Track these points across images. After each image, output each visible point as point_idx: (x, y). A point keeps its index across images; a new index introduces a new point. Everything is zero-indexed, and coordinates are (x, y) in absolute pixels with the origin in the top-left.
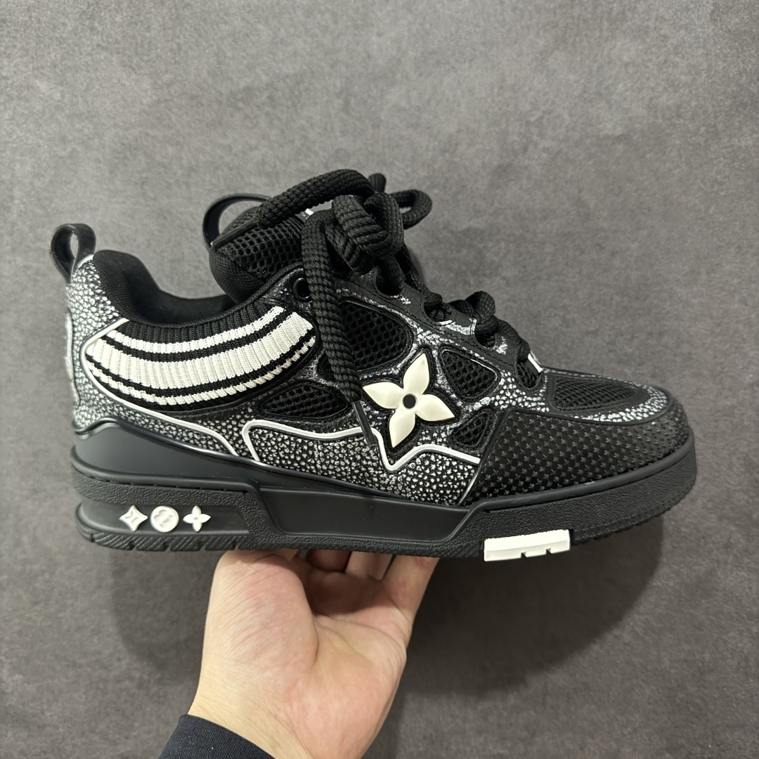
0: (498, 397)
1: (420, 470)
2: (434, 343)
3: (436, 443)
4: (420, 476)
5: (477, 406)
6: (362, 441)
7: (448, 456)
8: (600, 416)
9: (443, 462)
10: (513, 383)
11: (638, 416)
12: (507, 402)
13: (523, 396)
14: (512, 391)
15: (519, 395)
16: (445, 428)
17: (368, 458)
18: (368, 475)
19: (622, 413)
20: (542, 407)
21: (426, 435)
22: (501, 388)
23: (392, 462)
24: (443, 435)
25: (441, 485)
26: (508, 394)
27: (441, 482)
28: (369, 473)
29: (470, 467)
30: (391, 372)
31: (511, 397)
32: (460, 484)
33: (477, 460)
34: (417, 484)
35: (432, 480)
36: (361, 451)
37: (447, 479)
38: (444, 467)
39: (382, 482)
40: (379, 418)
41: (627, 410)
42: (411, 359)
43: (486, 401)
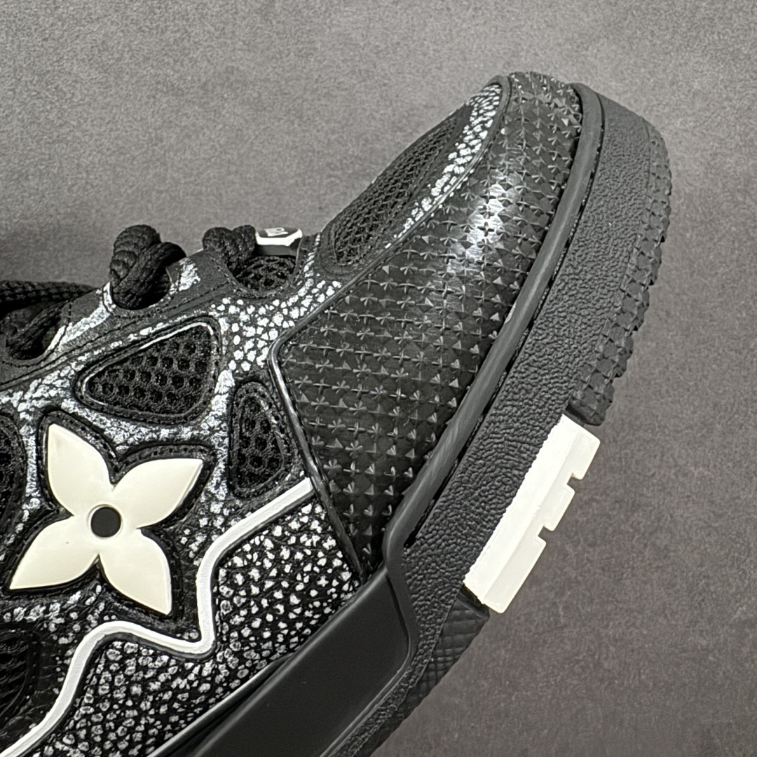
0: (238, 355)
1: (243, 600)
2: (53, 393)
3: (220, 533)
4: (255, 610)
5: (219, 404)
6: (108, 663)
7: (257, 532)
8: (420, 206)
9: (260, 549)
10: (243, 308)
11: (473, 147)
12: (261, 344)
13: (279, 309)
14: (253, 322)
15: (269, 315)
16: (208, 492)
17: (150, 674)
18: (186, 695)
19: (449, 168)
20: (323, 291)
21: (191, 538)
22: (231, 334)
23: (194, 635)
24: (216, 508)
25: (300, 587)
26: (250, 331)
27: (293, 582)
28: (184, 691)
29: (307, 509)
30: (26, 514)
31: (260, 331)
32: (325, 551)
33: (304, 488)
34: (265, 623)
35: (278, 595)
36: (128, 678)
37: (297, 566)
38: (271, 556)
39: (219, 678)
40: (88, 602)
41: (451, 156)
42: (39, 458)
43: (226, 381)
